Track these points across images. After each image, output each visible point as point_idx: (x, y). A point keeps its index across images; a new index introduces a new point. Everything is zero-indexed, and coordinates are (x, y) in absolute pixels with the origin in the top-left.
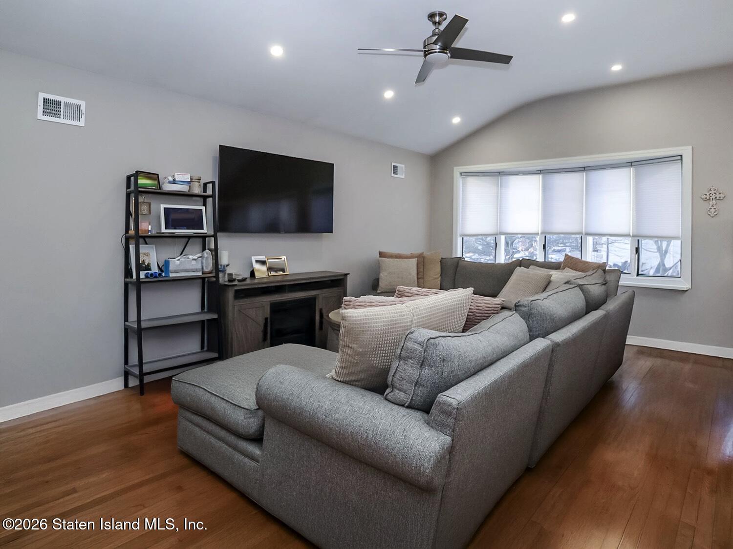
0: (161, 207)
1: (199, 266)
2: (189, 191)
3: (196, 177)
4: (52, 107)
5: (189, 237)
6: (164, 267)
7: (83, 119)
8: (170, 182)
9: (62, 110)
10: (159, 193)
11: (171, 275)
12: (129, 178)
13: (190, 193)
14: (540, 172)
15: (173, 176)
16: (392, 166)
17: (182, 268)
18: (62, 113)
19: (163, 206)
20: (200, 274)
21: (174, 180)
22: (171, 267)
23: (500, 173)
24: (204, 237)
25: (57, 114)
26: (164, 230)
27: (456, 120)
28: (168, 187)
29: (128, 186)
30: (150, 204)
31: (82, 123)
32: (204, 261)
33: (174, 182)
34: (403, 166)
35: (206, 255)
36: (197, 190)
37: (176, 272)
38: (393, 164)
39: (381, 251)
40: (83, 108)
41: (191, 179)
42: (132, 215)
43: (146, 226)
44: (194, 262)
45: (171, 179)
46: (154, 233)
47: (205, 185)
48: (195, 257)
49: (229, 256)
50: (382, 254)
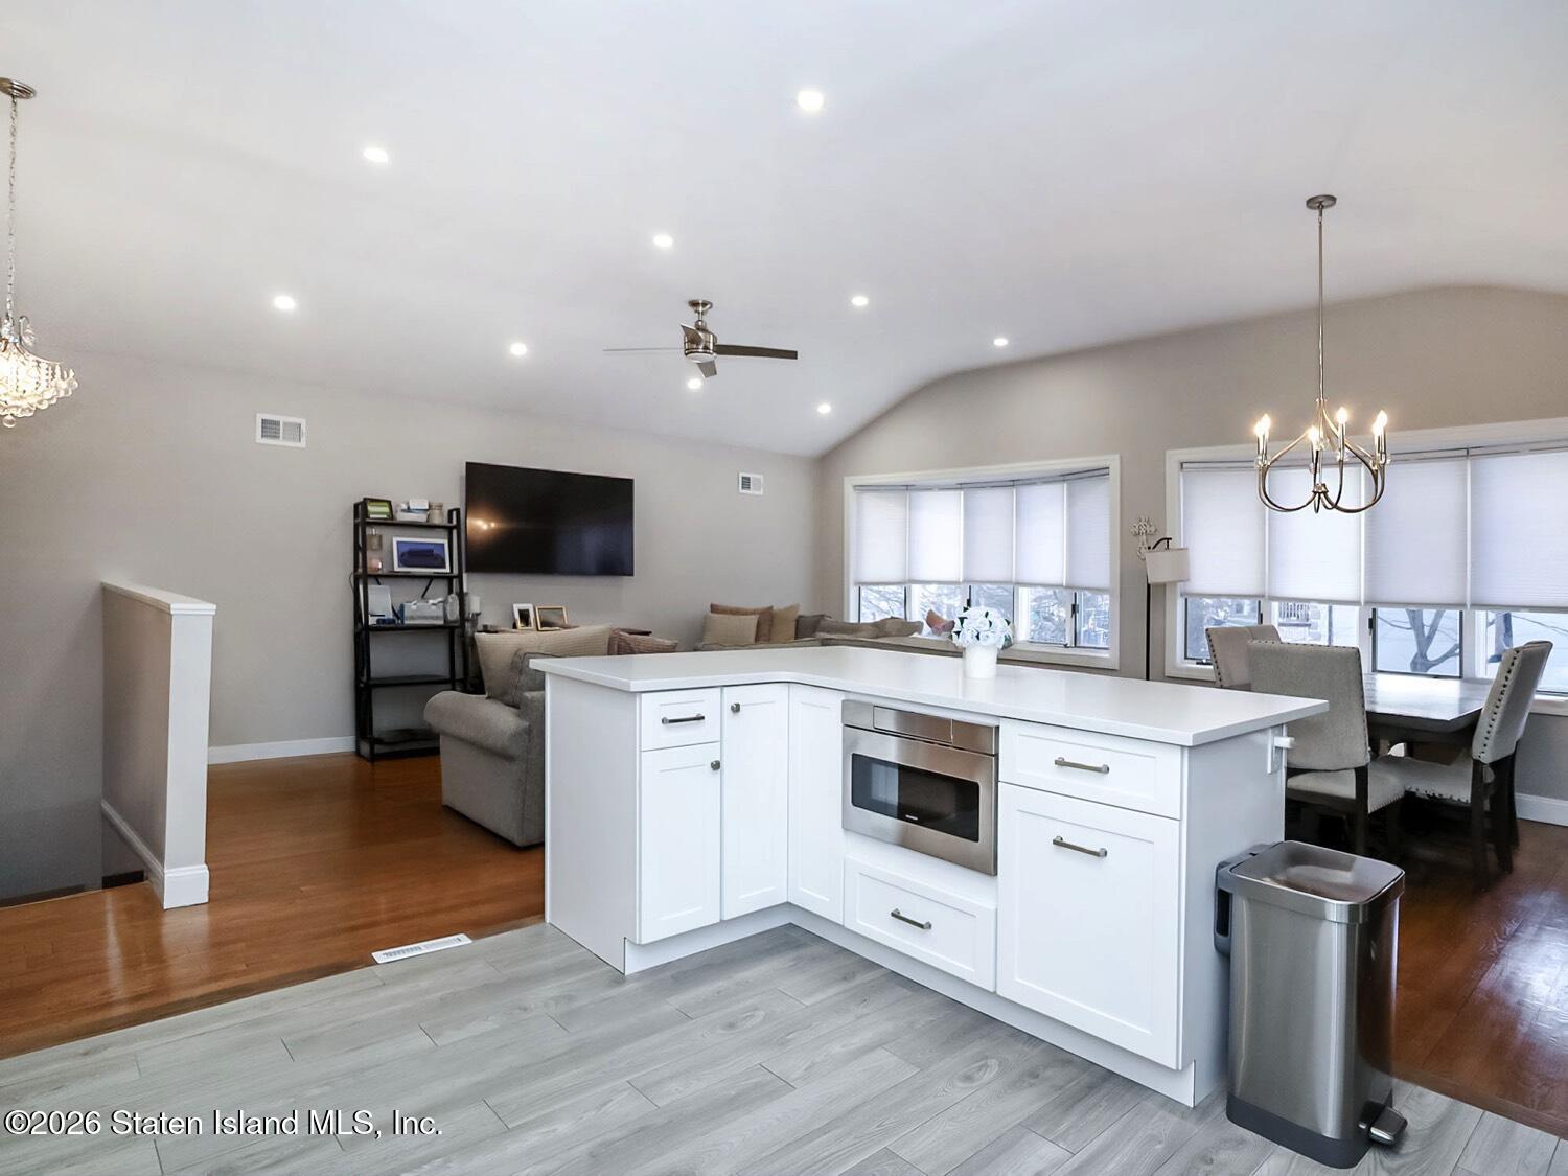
0: (396, 540)
1: (441, 613)
2: (428, 521)
3: (436, 502)
4: (270, 429)
5: (431, 578)
6: (399, 613)
7: (303, 439)
8: (403, 511)
9: (281, 431)
10: (391, 523)
11: (407, 622)
12: (356, 506)
13: (430, 523)
14: (960, 487)
15: (408, 503)
16: (740, 479)
17: (419, 613)
18: (281, 435)
19: (395, 540)
20: (441, 622)
21: (409, 508)
22: (406, 613)
23: (908, 488)
24: (449, 578)
25: (276, 436)
26: (397, 568)
27: (824, 409)
28: (402, 517)
29: (356, 516)
30: (381, 537)
31: (303, 444)
32: (448, 608)
33: (409, 510)
34: (761, 477)
35: (450, 600)
36: (437, 520)
37: (412, 618)
38: (741, 475)
39: (715, 603)
40: (303, 428)
41: (430, 506)
42: (360, 548)
43: (375, 563)
44: (434, 608)
45: (404, 507)
46: (385, 571)
47: (450, 512)
48: (435, 602)
49: (481, 603)
50: (714, 609)
